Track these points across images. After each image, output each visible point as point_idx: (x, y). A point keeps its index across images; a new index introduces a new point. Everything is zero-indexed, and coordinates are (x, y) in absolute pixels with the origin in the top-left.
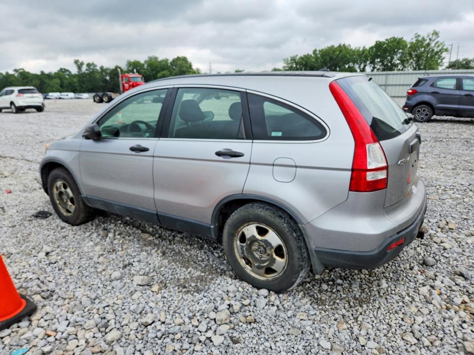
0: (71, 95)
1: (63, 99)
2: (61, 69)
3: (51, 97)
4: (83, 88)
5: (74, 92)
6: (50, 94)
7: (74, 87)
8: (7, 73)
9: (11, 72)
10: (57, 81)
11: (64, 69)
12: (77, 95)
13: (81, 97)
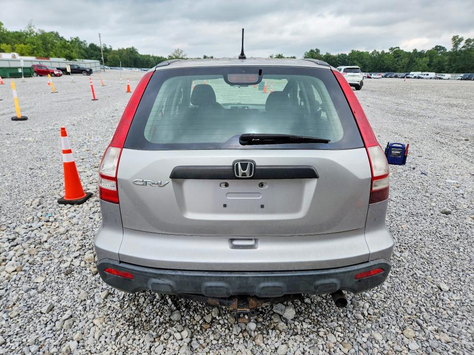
0: (432, 74)
1: (422, 78)
2: (437, 47)
3: (410, 76)
4: (452, 67)
5: (436, 72)
6: (411, 73)
7: (443, 66)
8: (383, 52)
9: (387, 51)
10: (427, 59)
11: (439, 46)
12: (438, 75)
13: (442, 77)
